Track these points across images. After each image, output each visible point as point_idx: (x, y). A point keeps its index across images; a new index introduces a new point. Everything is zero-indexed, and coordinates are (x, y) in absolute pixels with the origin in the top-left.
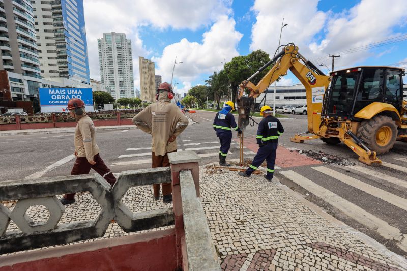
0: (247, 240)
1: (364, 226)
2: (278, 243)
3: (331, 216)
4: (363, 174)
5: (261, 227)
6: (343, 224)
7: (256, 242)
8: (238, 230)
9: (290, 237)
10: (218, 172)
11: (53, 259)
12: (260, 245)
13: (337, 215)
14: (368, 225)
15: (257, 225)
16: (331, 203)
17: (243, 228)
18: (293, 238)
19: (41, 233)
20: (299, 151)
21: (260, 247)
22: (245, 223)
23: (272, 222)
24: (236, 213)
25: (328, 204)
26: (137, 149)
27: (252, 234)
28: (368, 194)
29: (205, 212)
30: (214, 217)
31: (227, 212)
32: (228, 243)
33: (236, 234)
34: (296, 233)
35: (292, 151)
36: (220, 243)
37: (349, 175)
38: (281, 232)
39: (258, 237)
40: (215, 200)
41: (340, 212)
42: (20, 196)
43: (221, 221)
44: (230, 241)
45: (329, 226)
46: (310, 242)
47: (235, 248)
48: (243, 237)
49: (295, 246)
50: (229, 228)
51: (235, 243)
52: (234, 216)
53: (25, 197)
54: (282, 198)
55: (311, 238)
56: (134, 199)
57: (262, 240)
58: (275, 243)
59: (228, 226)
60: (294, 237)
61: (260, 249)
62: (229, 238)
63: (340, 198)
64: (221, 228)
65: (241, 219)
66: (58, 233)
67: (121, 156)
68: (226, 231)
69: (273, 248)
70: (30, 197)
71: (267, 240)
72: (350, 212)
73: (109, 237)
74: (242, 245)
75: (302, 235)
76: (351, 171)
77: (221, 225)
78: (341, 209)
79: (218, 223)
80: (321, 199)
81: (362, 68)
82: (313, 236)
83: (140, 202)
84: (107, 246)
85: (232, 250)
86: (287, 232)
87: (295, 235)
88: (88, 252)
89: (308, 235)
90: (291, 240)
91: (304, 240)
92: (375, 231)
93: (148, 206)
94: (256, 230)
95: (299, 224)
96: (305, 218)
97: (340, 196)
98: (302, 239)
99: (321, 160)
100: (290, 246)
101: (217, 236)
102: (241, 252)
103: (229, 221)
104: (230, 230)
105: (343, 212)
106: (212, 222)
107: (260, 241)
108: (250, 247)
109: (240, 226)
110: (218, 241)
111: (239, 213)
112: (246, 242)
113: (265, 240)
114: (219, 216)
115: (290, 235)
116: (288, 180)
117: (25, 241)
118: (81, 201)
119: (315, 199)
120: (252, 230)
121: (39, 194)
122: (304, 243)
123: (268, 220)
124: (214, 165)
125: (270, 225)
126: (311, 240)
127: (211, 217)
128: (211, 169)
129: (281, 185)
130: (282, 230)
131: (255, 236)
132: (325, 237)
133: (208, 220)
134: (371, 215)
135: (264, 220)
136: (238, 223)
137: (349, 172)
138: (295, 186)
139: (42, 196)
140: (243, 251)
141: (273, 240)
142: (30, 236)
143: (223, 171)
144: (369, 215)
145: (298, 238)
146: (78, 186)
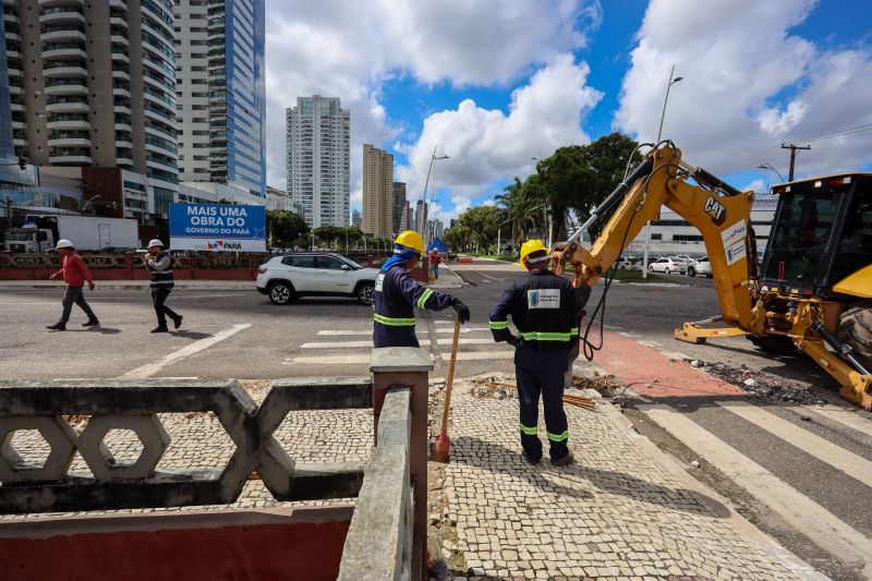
0: (532, 549)
1: (827, 556)
2: (601, 564)
3: (746, 521)
4: (847, 428)
5: (570, 525)
6: (773, 543)
7: (552, 557)
8: (517, 526)
9: (632, 555)
10: (497, 394)
11: (140, 533)
12: (559, 564)
13: (762, 519)
14: (840, 554)
15: (562, 519)
16: (751, 490)
17: (529, 522)
18: (639, 560)
19: (124, 482)
20: (690, 361)
21: (558, 569)
22: (535, 512)
23: (597, 518)
24: (518, 488)
25: (743, 490)
26: (340, 333)
27: (546, 539)
28: (850, 478)
29: (454, 477)
30: (471, 490)
31: (500, 482)
32: (490, 551)
33: (510, 533)
34: (649, 547)
35: (673, 361)
36: (473, 548)
37: (806, 428)
38: (614, 542)
39: (559, 546)
40: (480, 455)
41: (769, 512)
42: (95, 407)
43: (485, 502)
44: (496, 546)
45: (734, 543)
46: (679, 572)
47: (503, 564)
48: (524, 541)
49: (642, 577)
50: (497, 517)
51: (505, 553)
52: (513, 494)
53: (104, 411)
54: (631, 467)
55: (683, 565)
56: (316, 434)
57: (567, 554)
58: (594, 564)
59: (497, 514)
60: (641, 556)
61: (557, 573)
62: (494, 539)
63: (777, 479)
64: (481, 516)
65: (528, 501)
66: (153, 485)
67: (306, 346)
68: (491, 523)
69: (587, 575)
70: (112, 412)
71: (578, 557)
72: (796, 515)
73: (254, 506)
74: (519, 559)
75: (663, 555)
76: (814, 418)
77: (482, 509)
78: (775, 507)
79: (477, 505)
80: (728, 479)
81: (854, 176)
82: (690, 560)
83: (325, 443)
84: (240, 523)
85: (496, 567)
86: (627, 543)
87: (645, 552)
88: (203, 531)
89: (678, 557)
90: (632, 563)
91: (666, 568)
92: (857, 570)
93: (340, 452)
94: (557, 529)
95: (660, 528)
96: (680, 517)
97: (776, 475)
98: (659, 564)
99: (742, 385)
100: (629, 577)
101: (469, 531)
102: (514, 574)
103: (501, 504)
104: (500, 524)
105: (780, 515)
106: (465, 500)
107: (562, 556)
108: (537, 565)
109: (523, 516)
110: (468, 544)
111: (525, 488)
112: (531, 553)
113: (572, 556)
114: (480, 491)
115: (633, 550)
116: (655, 425)
117: (96, 493)
118: (215, 429)
119: (712, 476)
120: (547, 529)
121: (127, 407)
122: (665, 573)
123: (588, 510)
124: (493, 379)
125: (590, 523)
126: (682, 569)
127: (464, 490)
128: (483, 387)
129: (635, 435)
130: (615, 537)
131: (552, 543)
132: (719, 568)
133: (457, 497)
134: (850, 529)
135: (578, 511)
136: (519, 510)
137: (808, 420)
138: (668, 441)
139: (132, 412)
140: (521, 573)
141: (591, 557)
142: (105, 486)
143: (508, 393)
144: (846, 530)
145: (651, 560)
146: (196, 399)
